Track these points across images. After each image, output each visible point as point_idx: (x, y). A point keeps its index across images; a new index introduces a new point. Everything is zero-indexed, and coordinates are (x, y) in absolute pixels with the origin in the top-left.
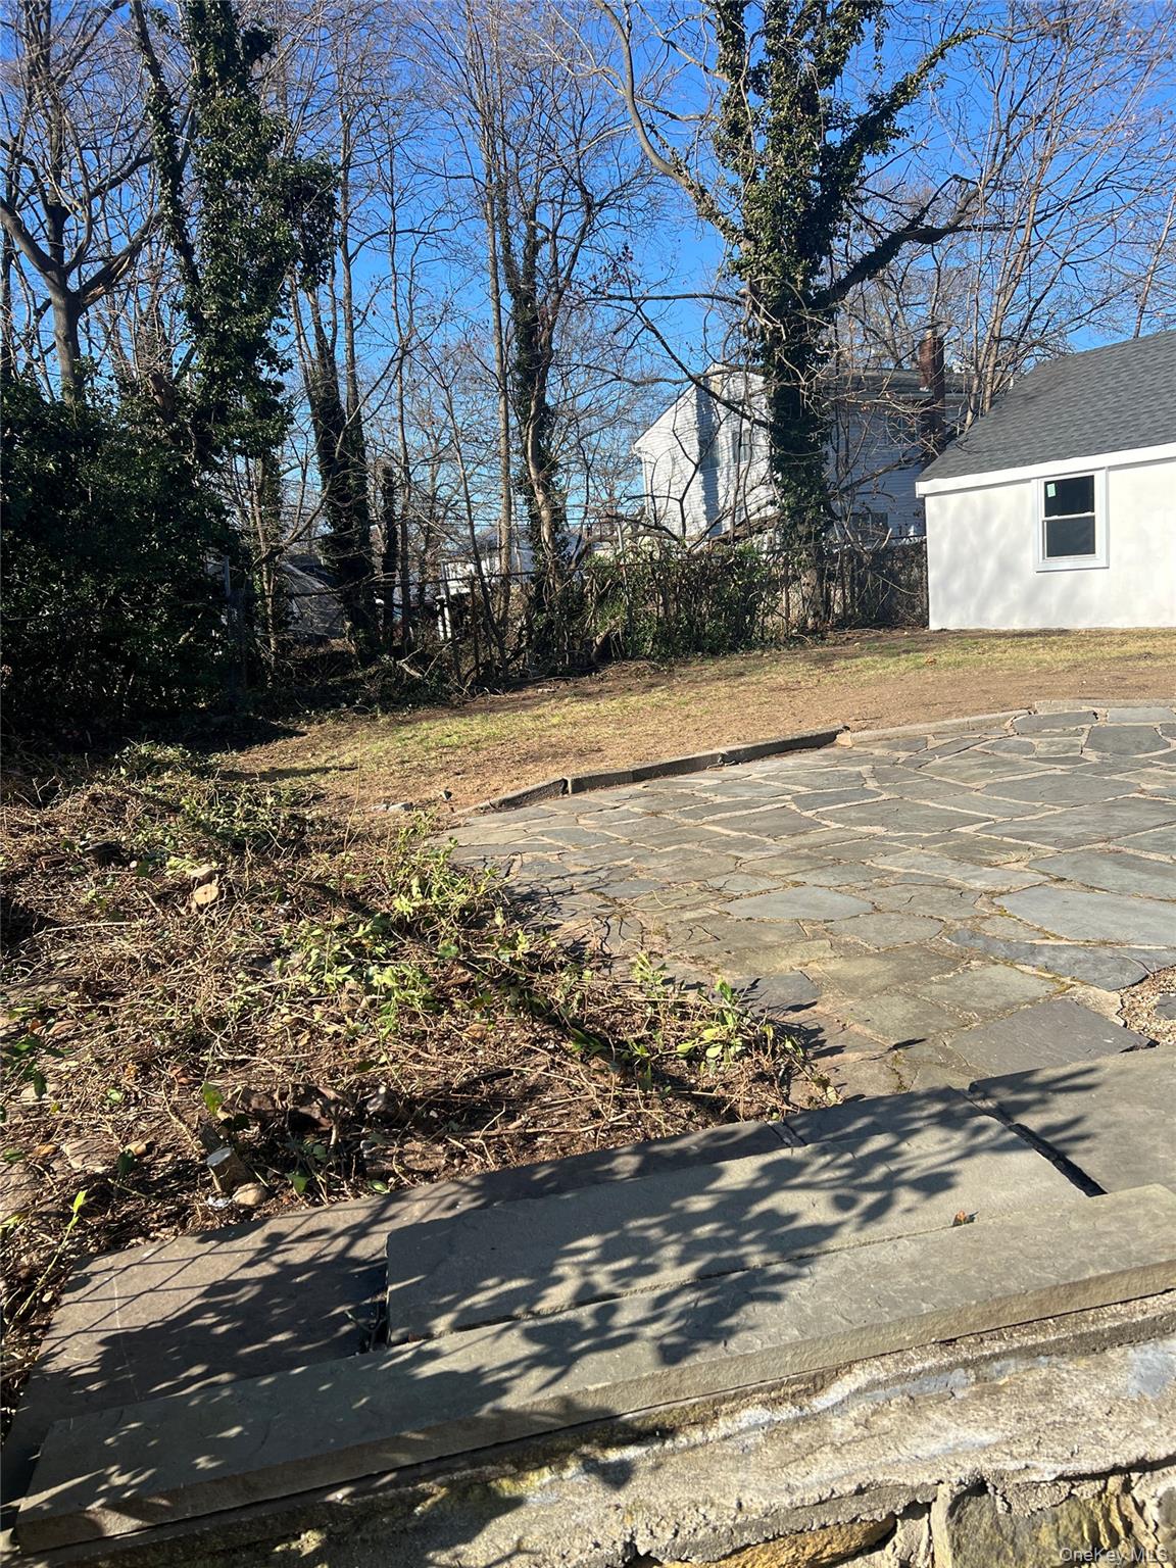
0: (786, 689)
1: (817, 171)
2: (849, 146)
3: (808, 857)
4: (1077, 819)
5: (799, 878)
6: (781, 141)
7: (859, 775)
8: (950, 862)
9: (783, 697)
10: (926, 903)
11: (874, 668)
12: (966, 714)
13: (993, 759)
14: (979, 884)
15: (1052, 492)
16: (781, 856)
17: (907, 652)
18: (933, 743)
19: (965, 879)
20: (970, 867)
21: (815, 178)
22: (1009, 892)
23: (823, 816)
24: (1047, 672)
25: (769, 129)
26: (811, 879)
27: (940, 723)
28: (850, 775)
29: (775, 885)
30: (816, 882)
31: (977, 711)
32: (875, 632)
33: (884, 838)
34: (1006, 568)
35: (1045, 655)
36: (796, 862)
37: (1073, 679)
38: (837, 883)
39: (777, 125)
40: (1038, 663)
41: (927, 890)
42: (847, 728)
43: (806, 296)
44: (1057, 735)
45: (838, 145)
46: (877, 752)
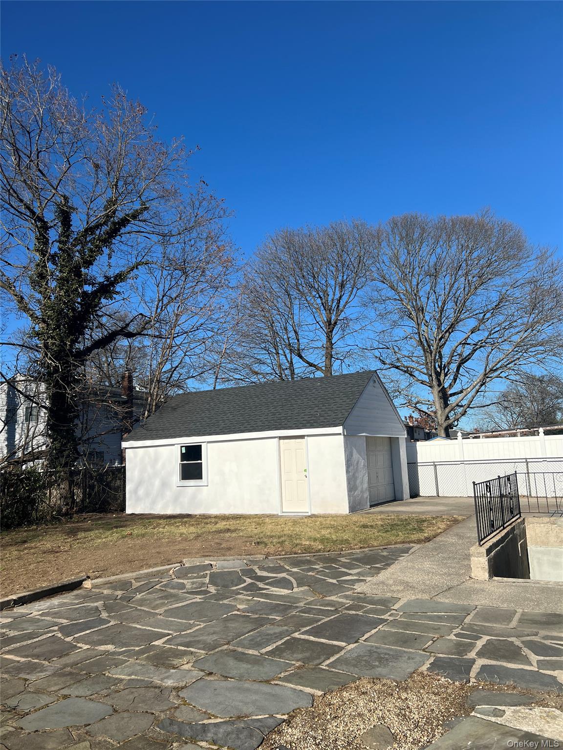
0: (52, 552)
1: (79, 300)
2: (94, 293)
3: (71, 674)
4: (212, 631)
5: (65, 692)
6: (63, 285)
7: (97, 608)
8: (152, 668)
9: (51, 557)
10: (143, 701)
11: (100, 538)
12: (150, 567)
13: (166, 593)
14: (169, 683)
15: (184, 451)
16: (54, 675)
17: (116, 527)
18: (135, 585)
19: (162, 680)
20: (164, 670)
21: (78, 303)
22: (185, 687)
23: (77, 640)
24: (186, 540)
25: (58, 280)
26: (73, 691)
27: (137, 573)
28: (91, 609)
29: (52, 699)
30: (77, 693)
31: (156, 565)
32: (99, 515)
33: (114, 653)
34: (165, 484)
35: (183, 530)
36: (63, 679)
37: (198, 545)
38: (89, 693)
39: (62, 278)
40: (181, 534)
41: (142, 691)
42: (88, 577)
43: (71, 352)
44: (195, 578)
45: (90, 292)
46: (106, 592)
